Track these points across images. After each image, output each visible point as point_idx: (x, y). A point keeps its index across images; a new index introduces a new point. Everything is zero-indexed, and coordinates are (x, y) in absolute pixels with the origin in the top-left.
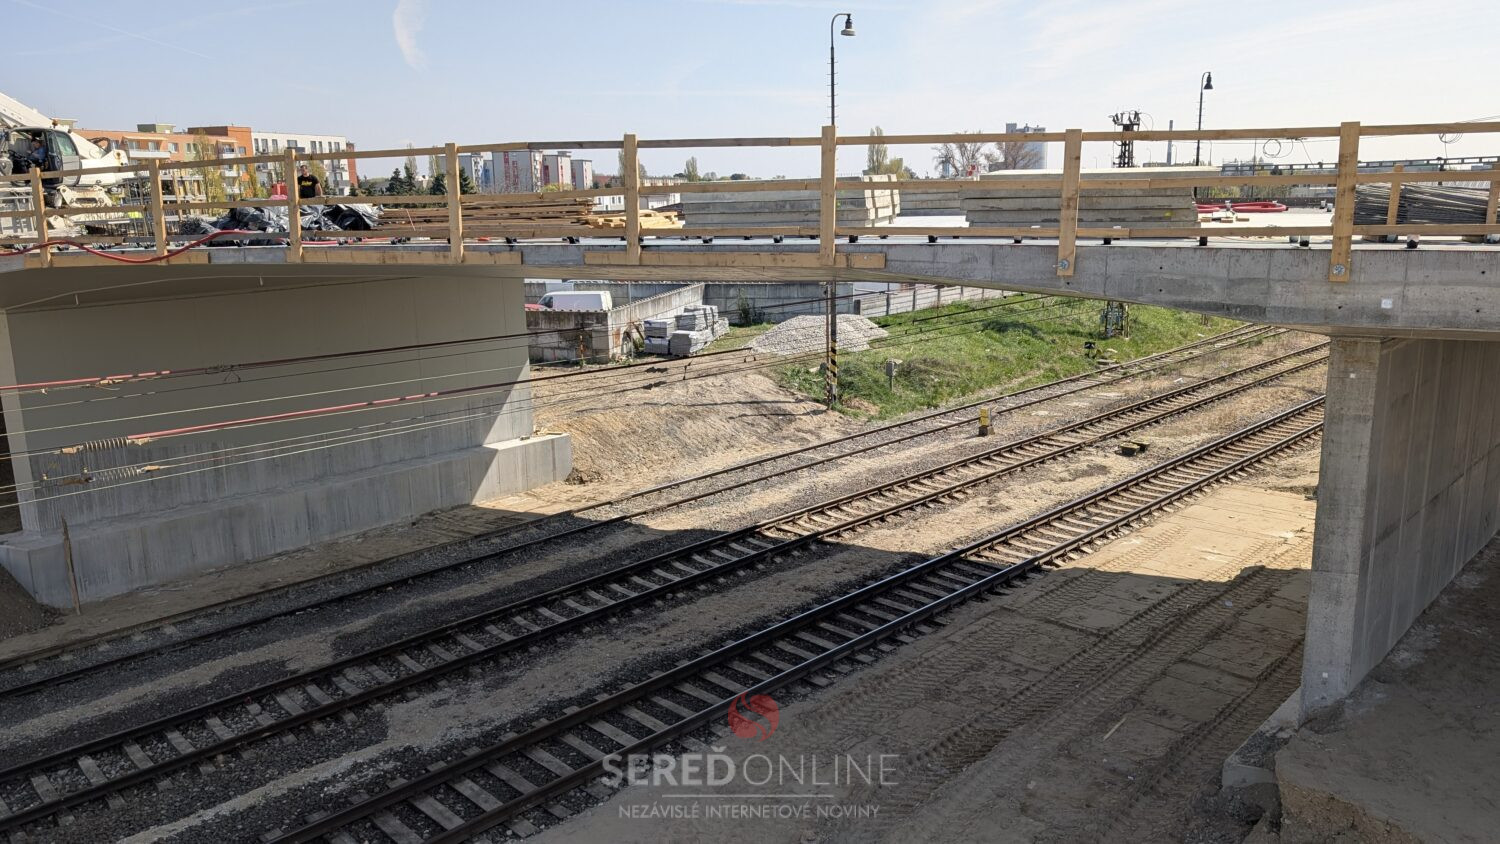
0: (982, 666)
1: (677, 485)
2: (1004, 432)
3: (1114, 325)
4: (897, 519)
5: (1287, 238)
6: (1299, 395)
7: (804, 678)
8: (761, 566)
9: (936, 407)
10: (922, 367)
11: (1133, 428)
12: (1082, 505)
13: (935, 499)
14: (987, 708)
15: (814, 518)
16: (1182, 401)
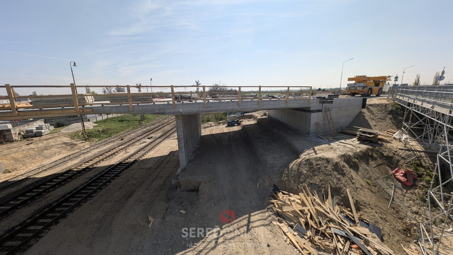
0: (129, 180)
1: (45, 166)
2: (126, 139)
3: (143, 119)
4: (106, 159)
5: (166, 102)
8: (74, 177)
9: (111, 137)
10: (107, 130)
11: (149, 134)
12: (143, 148)
13: (114, 154)
14: (131, 187)
16: (156, 129)
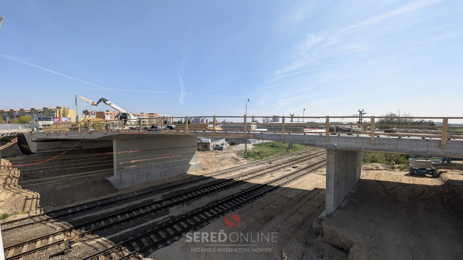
0: (270, 204)
1: (220, 171)
2: (273, 164)
3: (291, 147)
4: (256, 178)
5: (318, 134)
6: (322, 159)
7: (240, 205)
8: (233, 185)
9: (263, 159)
10: (260, 153)
11: (294, 163)
12: (286, 176)
13: (262, 174)
14: (271, 212)
15: (243, 177)
16: (302, 159)
